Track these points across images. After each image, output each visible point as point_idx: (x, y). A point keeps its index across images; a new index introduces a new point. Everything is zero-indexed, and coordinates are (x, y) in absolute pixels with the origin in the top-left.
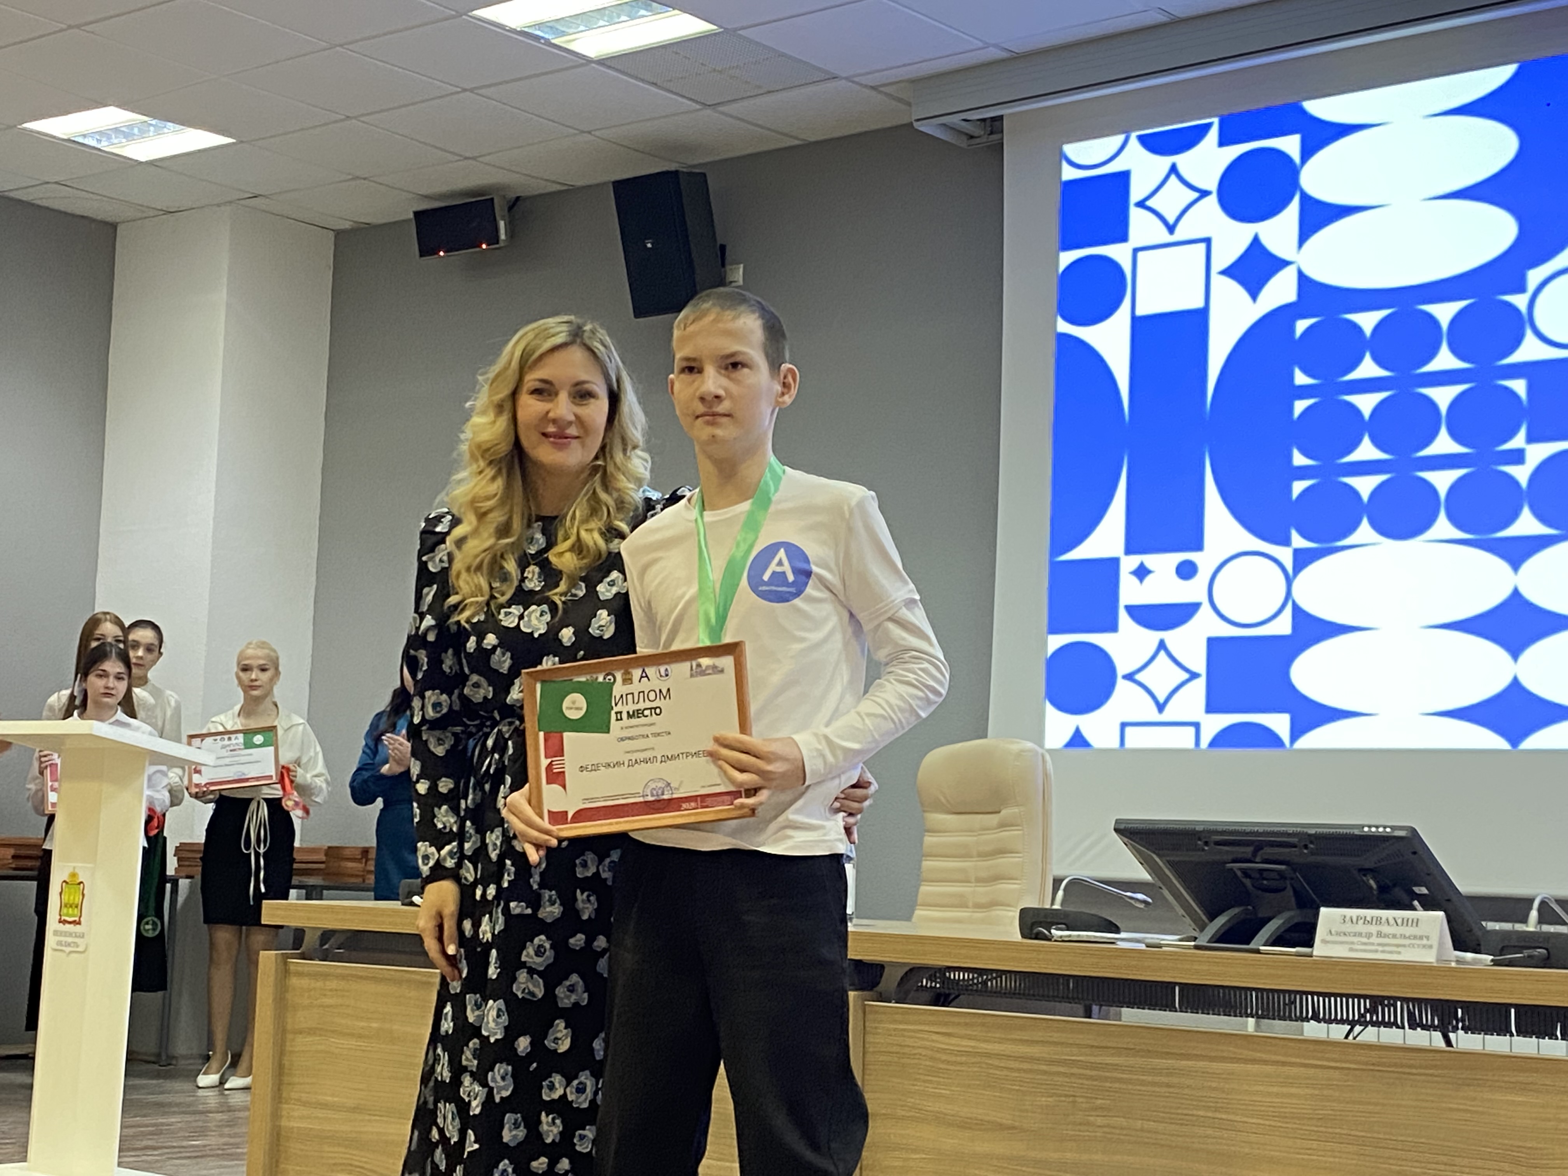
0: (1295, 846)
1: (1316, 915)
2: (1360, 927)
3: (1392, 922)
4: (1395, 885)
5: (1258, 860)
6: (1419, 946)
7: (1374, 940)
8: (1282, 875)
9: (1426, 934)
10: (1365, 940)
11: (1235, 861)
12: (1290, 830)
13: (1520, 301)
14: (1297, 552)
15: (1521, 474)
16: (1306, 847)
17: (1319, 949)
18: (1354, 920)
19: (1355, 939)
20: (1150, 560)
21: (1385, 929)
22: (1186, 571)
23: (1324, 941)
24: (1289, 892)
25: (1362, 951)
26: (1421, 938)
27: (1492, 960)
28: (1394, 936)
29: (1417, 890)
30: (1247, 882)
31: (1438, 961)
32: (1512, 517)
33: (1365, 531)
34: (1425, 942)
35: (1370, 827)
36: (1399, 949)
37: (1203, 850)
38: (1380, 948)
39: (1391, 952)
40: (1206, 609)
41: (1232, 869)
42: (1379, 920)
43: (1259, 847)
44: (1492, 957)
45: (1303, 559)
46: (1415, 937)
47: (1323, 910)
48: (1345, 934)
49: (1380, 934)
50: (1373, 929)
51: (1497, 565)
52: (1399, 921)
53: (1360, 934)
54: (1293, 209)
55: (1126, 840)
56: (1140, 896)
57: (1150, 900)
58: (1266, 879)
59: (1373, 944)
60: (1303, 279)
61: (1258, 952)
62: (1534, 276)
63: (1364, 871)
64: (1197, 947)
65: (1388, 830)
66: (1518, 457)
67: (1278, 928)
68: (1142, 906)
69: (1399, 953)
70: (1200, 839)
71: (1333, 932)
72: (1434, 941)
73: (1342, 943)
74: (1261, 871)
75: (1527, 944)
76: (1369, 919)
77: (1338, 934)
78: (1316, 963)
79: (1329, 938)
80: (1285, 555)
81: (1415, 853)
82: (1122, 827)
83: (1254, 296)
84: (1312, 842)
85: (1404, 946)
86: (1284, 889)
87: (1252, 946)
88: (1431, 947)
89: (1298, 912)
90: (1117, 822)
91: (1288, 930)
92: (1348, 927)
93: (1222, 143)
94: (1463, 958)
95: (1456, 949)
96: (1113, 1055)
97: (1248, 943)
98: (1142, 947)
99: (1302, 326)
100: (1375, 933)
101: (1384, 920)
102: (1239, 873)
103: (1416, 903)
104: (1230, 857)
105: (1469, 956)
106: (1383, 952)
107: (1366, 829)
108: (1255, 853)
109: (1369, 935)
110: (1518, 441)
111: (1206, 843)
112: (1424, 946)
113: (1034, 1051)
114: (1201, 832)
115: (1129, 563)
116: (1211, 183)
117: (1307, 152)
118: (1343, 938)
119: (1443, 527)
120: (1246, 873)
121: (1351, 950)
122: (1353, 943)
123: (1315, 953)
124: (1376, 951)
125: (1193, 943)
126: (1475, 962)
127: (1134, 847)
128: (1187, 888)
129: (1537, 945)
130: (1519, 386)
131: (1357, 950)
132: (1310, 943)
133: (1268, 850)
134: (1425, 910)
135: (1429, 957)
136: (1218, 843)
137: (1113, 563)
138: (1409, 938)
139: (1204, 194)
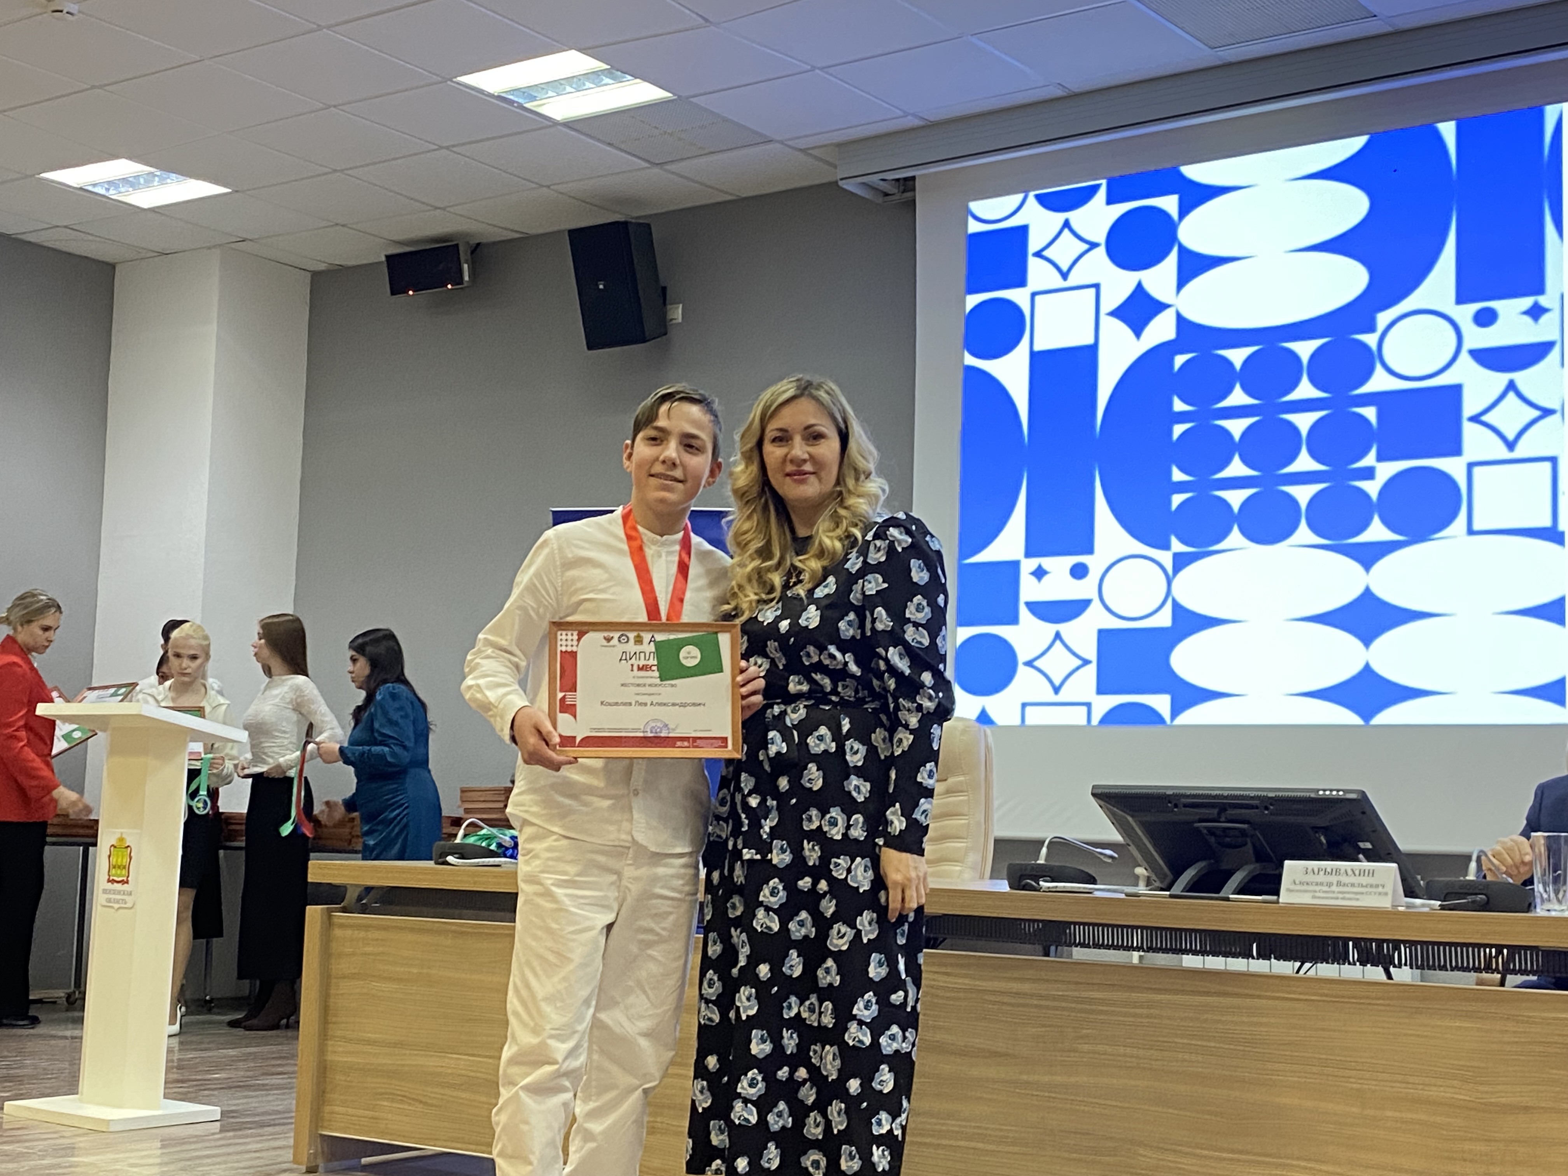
0: (1257, 808)
1: (1282, 866)
2: (1321, 878)
3: (1350, 872)
4: (1345, 840)
5: (1223, 819)
6: (1375, 893)
7: (1334, 888)
8: (1243, 833)
9: (1382, 883)
10: (1326, 888)
11: (1201, 821)
12: (1252, 794)
13: (1370, 340)
14: (1176, 555)
15: (1372, 488)
16: (1267, 808)
17: (1285, 897)
18: (1316, 871)
19: (1318, 888)
20: (1047, 562)
21: (1344, 879)
22: (1079, 571)
23: (1289, 890)
24: (1249, 848)
25: (1323, 898)
26: (1377, 886)
27: (1440, 905)
28: (1353, 885)
29: (1362, 845)
30: (1212, 840)
31: (1393, 906)
32: (1364, 525)
33: (1235, 537)
34: (1380, 889)
35: (1324, 790)
36: (1358, 897)
37: (1173, 811)
38: (1340, 896)
39: (1350, 899)
40: (1096, 604)
41: (1197, 829)
42: (1337, 871)
43: (1223, 808)
44: (1439, 903)
45: (1181, 562)
46: (1371, 886)
47: (1287, 863)
48: (1307, 884)
49: (1339, 884)
50: (1334, 879)
51: (1350, 566)
52: (1357, 873)
53: (1322, 884)
54: (1172, 259)
55: (1102, 803)
56: (1108, 852)
57: (1116, 855)
58: (1229, 837)
59: (1334, 892)
60: (1181, 320)
61: (1228, 899)
62: (1383, 318)
63: (1316, 829)
64: (1171, 896)
65: (1341, 793)
66: (1369, 473)
67: (1244, 878)
68: (1110, 861)
69: (1358, 899)
70: (1170, 802)
71: (1297, 882)
72: (1389, 889)
73: (1306, 891)
74: (1225, 829)
75: (1471, 891)
76: (1329, 870)
77: (1301, 883)
78: (1281, 908)
79: (1293, 887)
80: (1166, 558)
81: (1364, 813)
82: (1099, 791)
83: (1138, 333)
84: (1271, 805)
85: (1362, 893)
86: (1246, 844)
87: (1222, 894)
88: (1386, 894)
89: (1257, 865)
90: (1094, 787)
91: (1250, 881)
92: (1310, 878)
93: (1111, 200)
94: (1413, 903)
95: (1406, 896)
96: (1098, 991)
97: (1218, 892)
98: (1123, 896)
99: (1180, 360)
100: (1335, 883)
101: (1343, 871)
102: (1205, 831)
103: (1361, 856)
104: (1197, 817)
105: (1418, 901)
106: (1343, 899)
107: (1321, 793)
108: (1219, 814)
109: (1330, 885)
110: (1369, 460)
111: (1176, 806)
112: (1380, 894)
113: (1026, 987)
114: (1169, 795)
115: (1028, 565)
116: (1100, 236)
117: (1184, 211)
118: (1305, 887)
119: (1304, 533)
120: (1211, 831)
121: (1314, 897)
122: (1315, 891)
123: (1281, 900)
124: (1337, 898)
125: (1168, 893)
126: (1423, 905)
127: (1108, 809)
128: (1155, 846)
129: (1478, 891)
130: (1370, 413)
131: (1319, 898)
132: (1277, 893)
133: (1230, 812)
134: (1369, 861)
135: (1385, 903)
136: (1185, 806)
137: (1015, 565)
138: (1366, 886)
139: (1093, 245)
